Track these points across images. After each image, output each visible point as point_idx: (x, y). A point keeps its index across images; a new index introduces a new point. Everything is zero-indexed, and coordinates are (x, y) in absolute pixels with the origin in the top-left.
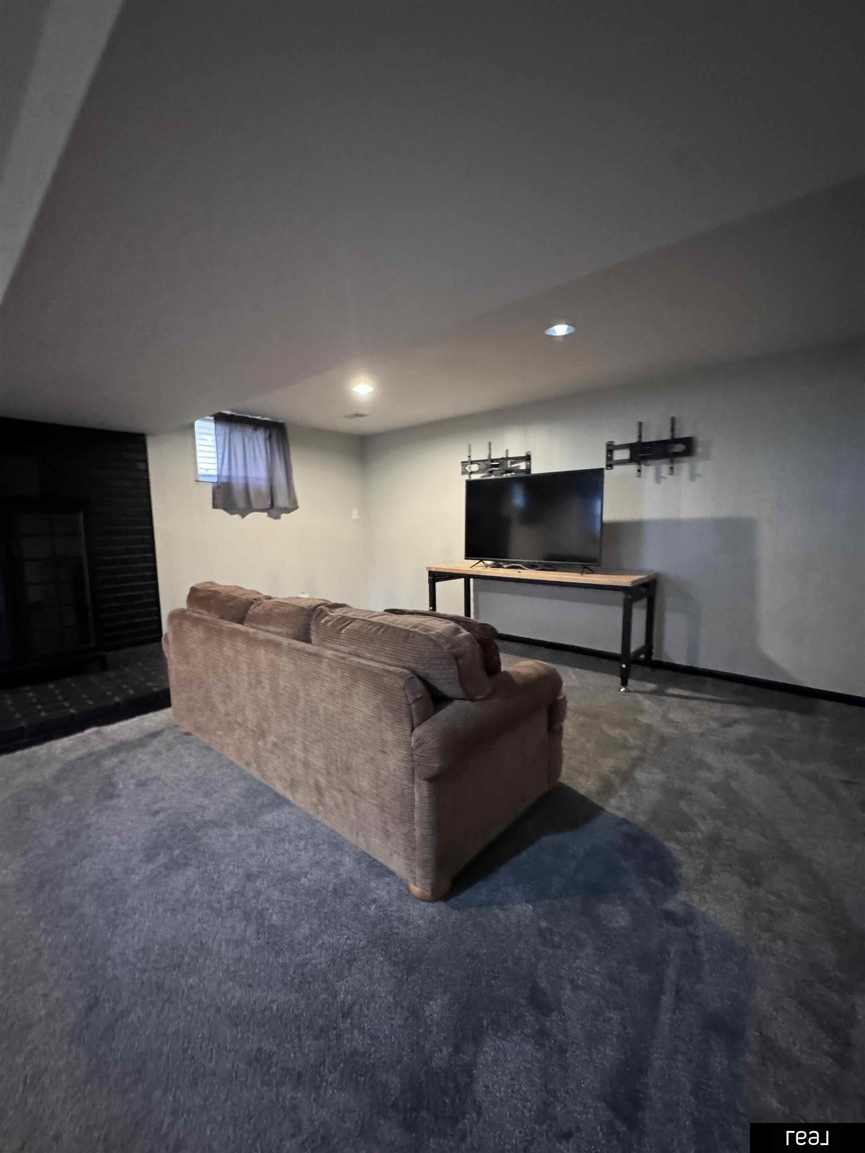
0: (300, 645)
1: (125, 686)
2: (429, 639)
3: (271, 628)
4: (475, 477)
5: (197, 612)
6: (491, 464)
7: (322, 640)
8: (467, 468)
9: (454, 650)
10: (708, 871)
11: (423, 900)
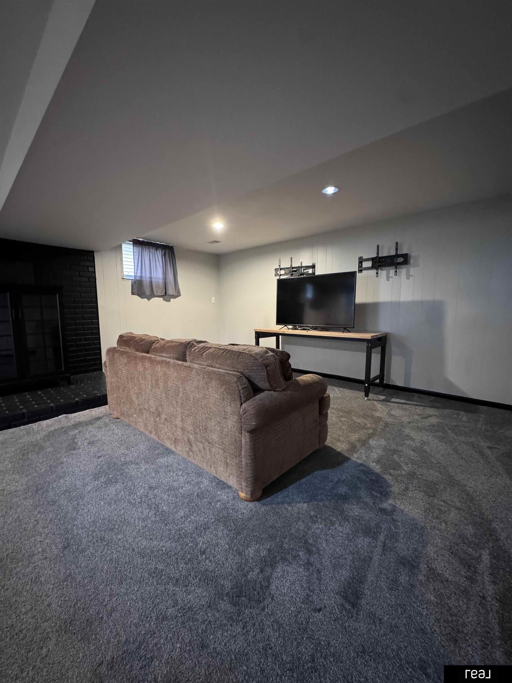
0: (180, 362)
1: (81, 393)
2: (251, 356)
3: (164, 355)
4: (282, 277)
5: (122, 348)
6: (292, 270)
7: (193, 359)
8: (278, 272)
9: (264, 362)
10: (407, 489)
11: (246, 501)
